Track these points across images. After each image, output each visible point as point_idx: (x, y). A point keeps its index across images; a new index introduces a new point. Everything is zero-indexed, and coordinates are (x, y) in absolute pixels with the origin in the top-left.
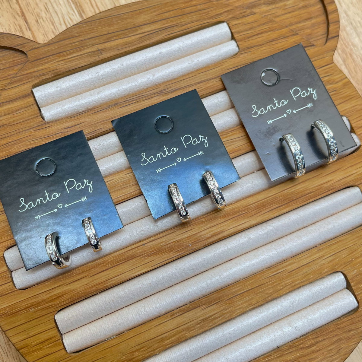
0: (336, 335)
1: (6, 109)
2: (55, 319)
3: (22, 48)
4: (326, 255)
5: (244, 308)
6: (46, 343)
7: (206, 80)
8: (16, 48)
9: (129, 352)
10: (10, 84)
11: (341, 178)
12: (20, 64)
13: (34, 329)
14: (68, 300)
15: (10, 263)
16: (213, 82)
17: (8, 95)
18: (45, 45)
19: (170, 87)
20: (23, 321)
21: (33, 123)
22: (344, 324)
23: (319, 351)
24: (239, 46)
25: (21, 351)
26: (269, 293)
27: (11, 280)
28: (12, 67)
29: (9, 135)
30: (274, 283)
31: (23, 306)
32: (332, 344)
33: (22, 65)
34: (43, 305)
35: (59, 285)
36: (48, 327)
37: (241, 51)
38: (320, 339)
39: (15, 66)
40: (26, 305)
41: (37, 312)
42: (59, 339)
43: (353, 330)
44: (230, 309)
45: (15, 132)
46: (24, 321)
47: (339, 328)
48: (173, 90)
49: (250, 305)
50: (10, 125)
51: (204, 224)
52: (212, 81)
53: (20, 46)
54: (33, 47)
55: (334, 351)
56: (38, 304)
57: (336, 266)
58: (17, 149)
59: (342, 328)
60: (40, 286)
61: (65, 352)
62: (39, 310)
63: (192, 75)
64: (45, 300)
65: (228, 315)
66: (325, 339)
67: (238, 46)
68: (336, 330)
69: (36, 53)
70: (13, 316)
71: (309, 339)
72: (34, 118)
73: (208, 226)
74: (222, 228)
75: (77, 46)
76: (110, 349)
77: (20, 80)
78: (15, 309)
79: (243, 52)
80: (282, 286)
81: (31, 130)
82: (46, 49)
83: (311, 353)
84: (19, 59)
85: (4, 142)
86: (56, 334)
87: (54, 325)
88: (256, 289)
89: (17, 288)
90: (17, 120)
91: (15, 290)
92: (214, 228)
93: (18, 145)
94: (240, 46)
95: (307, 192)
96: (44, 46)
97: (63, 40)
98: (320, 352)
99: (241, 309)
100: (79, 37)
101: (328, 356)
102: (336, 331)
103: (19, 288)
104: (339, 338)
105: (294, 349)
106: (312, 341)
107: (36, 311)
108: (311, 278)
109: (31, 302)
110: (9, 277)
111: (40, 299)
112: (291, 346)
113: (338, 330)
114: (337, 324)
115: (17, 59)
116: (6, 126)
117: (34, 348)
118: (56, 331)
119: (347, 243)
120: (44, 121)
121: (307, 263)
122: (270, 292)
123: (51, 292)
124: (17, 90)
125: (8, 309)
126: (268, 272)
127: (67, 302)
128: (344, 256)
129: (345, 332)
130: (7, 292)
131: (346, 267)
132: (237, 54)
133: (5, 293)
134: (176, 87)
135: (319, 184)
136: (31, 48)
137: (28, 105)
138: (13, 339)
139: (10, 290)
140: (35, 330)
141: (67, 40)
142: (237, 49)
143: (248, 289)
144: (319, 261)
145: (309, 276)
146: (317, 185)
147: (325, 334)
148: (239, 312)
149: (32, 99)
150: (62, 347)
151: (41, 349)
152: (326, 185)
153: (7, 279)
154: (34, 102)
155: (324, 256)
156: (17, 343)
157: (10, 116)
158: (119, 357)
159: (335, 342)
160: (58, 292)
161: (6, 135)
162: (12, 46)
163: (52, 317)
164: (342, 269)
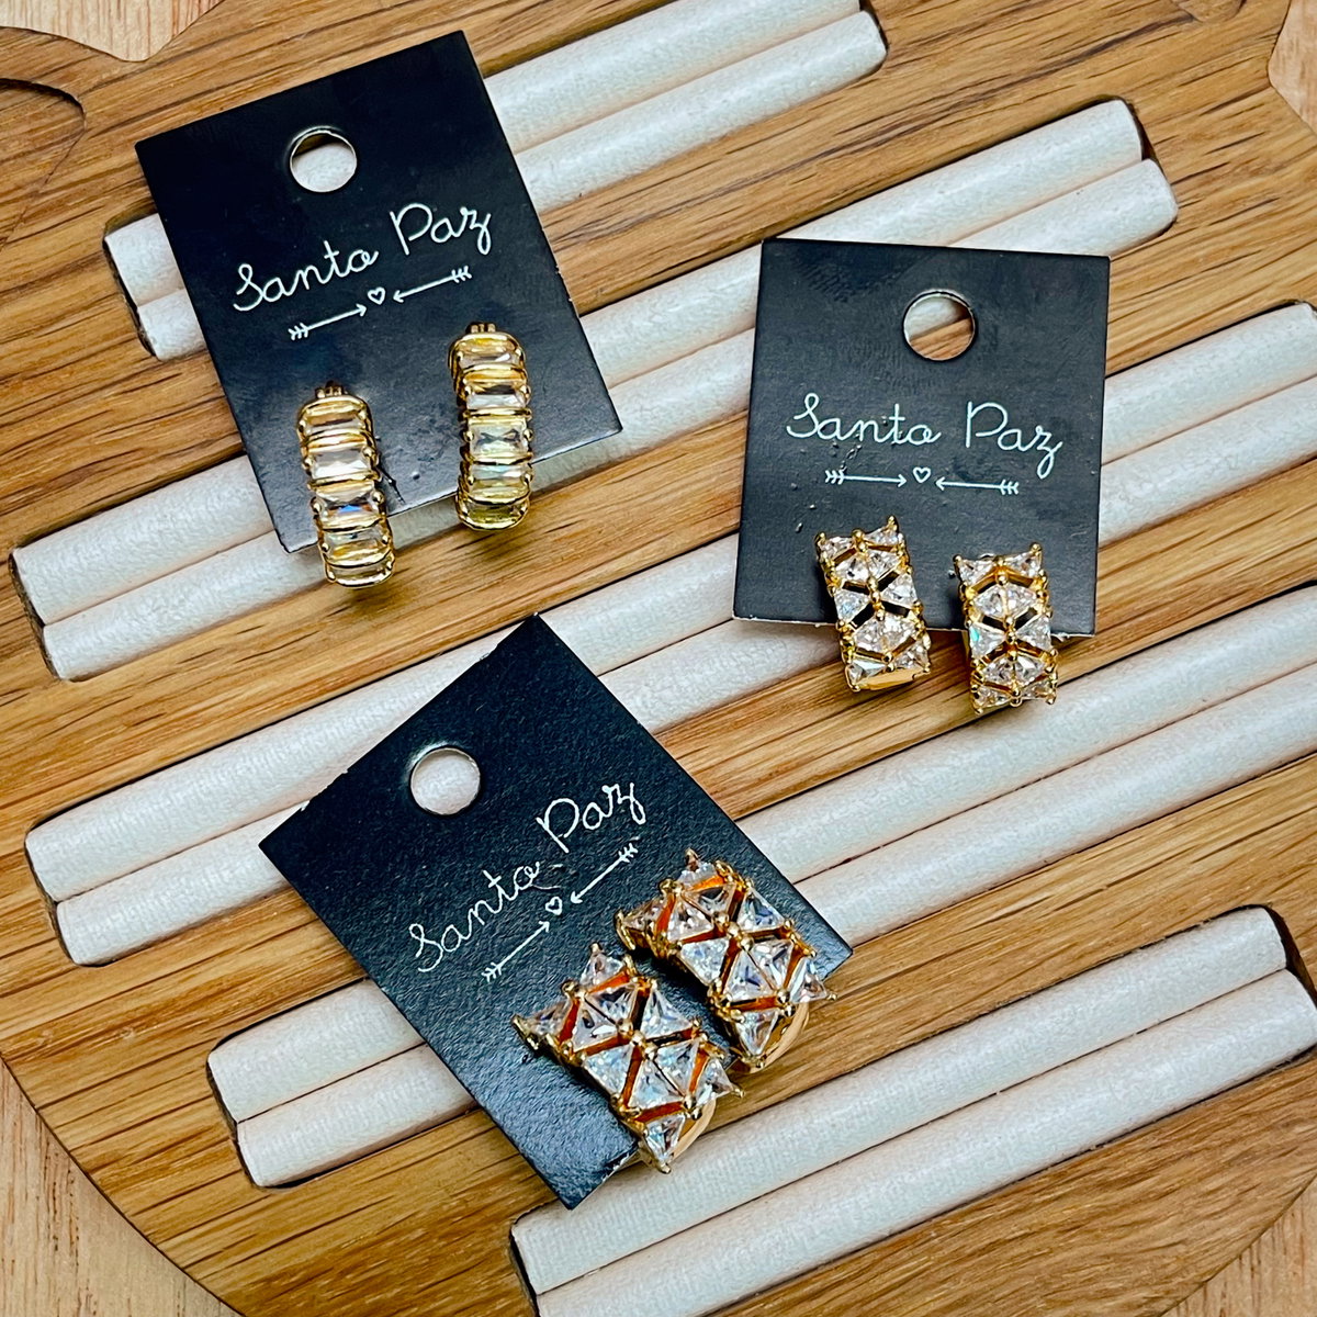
0: (1234, 1141)
1: (12, 318)
2: (208, 1069)
3: (62, 80)
4: (1206, 844)
5: (890, 1033)
6: (182, 1150)
7: (755, 176)
8: (40, 82)
9: (468, 1186)
10: (25, 221)
11: (1279, 548)
12: (58, 143)
13: (138, 1101)
14: (253, 1001)
15: (47, 872)
16: (783, 184)
17: (18, 263)
18: (147, 64)
19: (619, 212)
20: (100, 1076)
21: (112, 366)
22: (1267, 1100)
23: (1167, 1194)
24: (888, 34)
25: (95, 1176)
26: (983, 984)
27: (53, 933)
28: (30, 152)
29: (28, 411)
30: (1004, 944)
31: (98, 1022)
32: (1220, 1170)
33: (66, 145)
34: (166, 1020)
35: (220, 950)
36: (185, 1095)
37: (896, 55)
38: (1172, 1150)
39: (40, 149)
40: (111, 1018)
41: (148, 1045)
42: (226, 1139)
43: (1300, 1121)
44: (834, 1039)
45: (49, 403)
46: (102, 1073)
47: (1247, 1115)
48: (626, 223)
49: (910, 1024)
50: (31, 375)
51: (742, 732)
52: (778, 180)
53: (55, 76)
54: (104, 76)
55: (1225, 1198)
56: (148, 1017)
57: (1242, 884)
58: (58, 464)
59: (1260, 1112)
60: (153, 955)
61: (246, 1183)
62: (153, 1038)
63: (700, 162)
64: (174, 1000)
65: (829, 1059)
66: (1191, 1154)
67: (882, 34)
68: (1234, 1121)
69: (115, 101)
70: (66, 1058)
71: (1132, 1152)
72: (114, 347)
73: (759, 738)
74: (810, 747)
75: (266, 63)
76: (403, 1172)
77: (61, 205)
78: (71, 1033)
79: (902, 60)
80: (1032, 956)
81: (107, 393)
82: (152, 81)
83: (1135, 1203)
84: (53, 124)
85: (12, 437)
86: (216, 1120)
87: (207, 1089)
88: (934, 966)
89: (78, 959)
90: (56, 357)
91: (67, 969)
92: (780, 746)
93: (62, 449)
94: (891, 36)
95: (1140, 605)
96: (142, 71)
97: (212, 44)
98: (1170, 1198)
99: (878, 1041)
100: (270, 29)
101: (1200, 1212)
102: (1238, 1124)
103: (85, 960)
104: (1245, 1148)
105: (1073, 1186)
106: (1141, 1161)
107: (144, 1042)
108: (1147, 929)
109: (125, 1009)
110: (46, 924)
111: (158, 998)
112: (1061, 1175)
113: (1243, 1122)
114: (1239, 1100)
115: (46, 121)
116: (15, 380)
117: (142, 1167)
118: (216, 1108)
119: (1291, 797)
120: (154, 359)
121: (1131, 872)
122: (986, 978)
123: (194, 976)
124: (50, 244)
125: (45, 1033)
126: (981, 906)
127: (251, 1008)
128: (1277, 847)
129: (1270, 1128)
130: (40, 973)
131: (1286, 889)
132: (879, 67)
133: (35, 979)
134: (637, 211)
135: (1191, 572)
136: (95, 81)
137: (91, 298)
138: (67, 1135)
139: (53, 968)
140: (141, 1104)
141: (228, 44)
142: (881, 46)
143: (902, 969)
144: (1177, 865)
145: (1136, 920)
146: (1180, 576)
147: (1193, 1135)
148: (869, 1052)
149: (107, 274)
150: (235, 1164)
151: (164, 1170)
152: (1215, 578)
153: (40, 930)
154: (115, 288)
155: (1196, 848)
156: (84, 1149)
157: (28, 342)
158: (436, 1203)
159: (1229, 1163)
160: (221, 974)
161: (19, 414)
162: (25, 77)
163: (199, 1061)
164: (1268, 895)
